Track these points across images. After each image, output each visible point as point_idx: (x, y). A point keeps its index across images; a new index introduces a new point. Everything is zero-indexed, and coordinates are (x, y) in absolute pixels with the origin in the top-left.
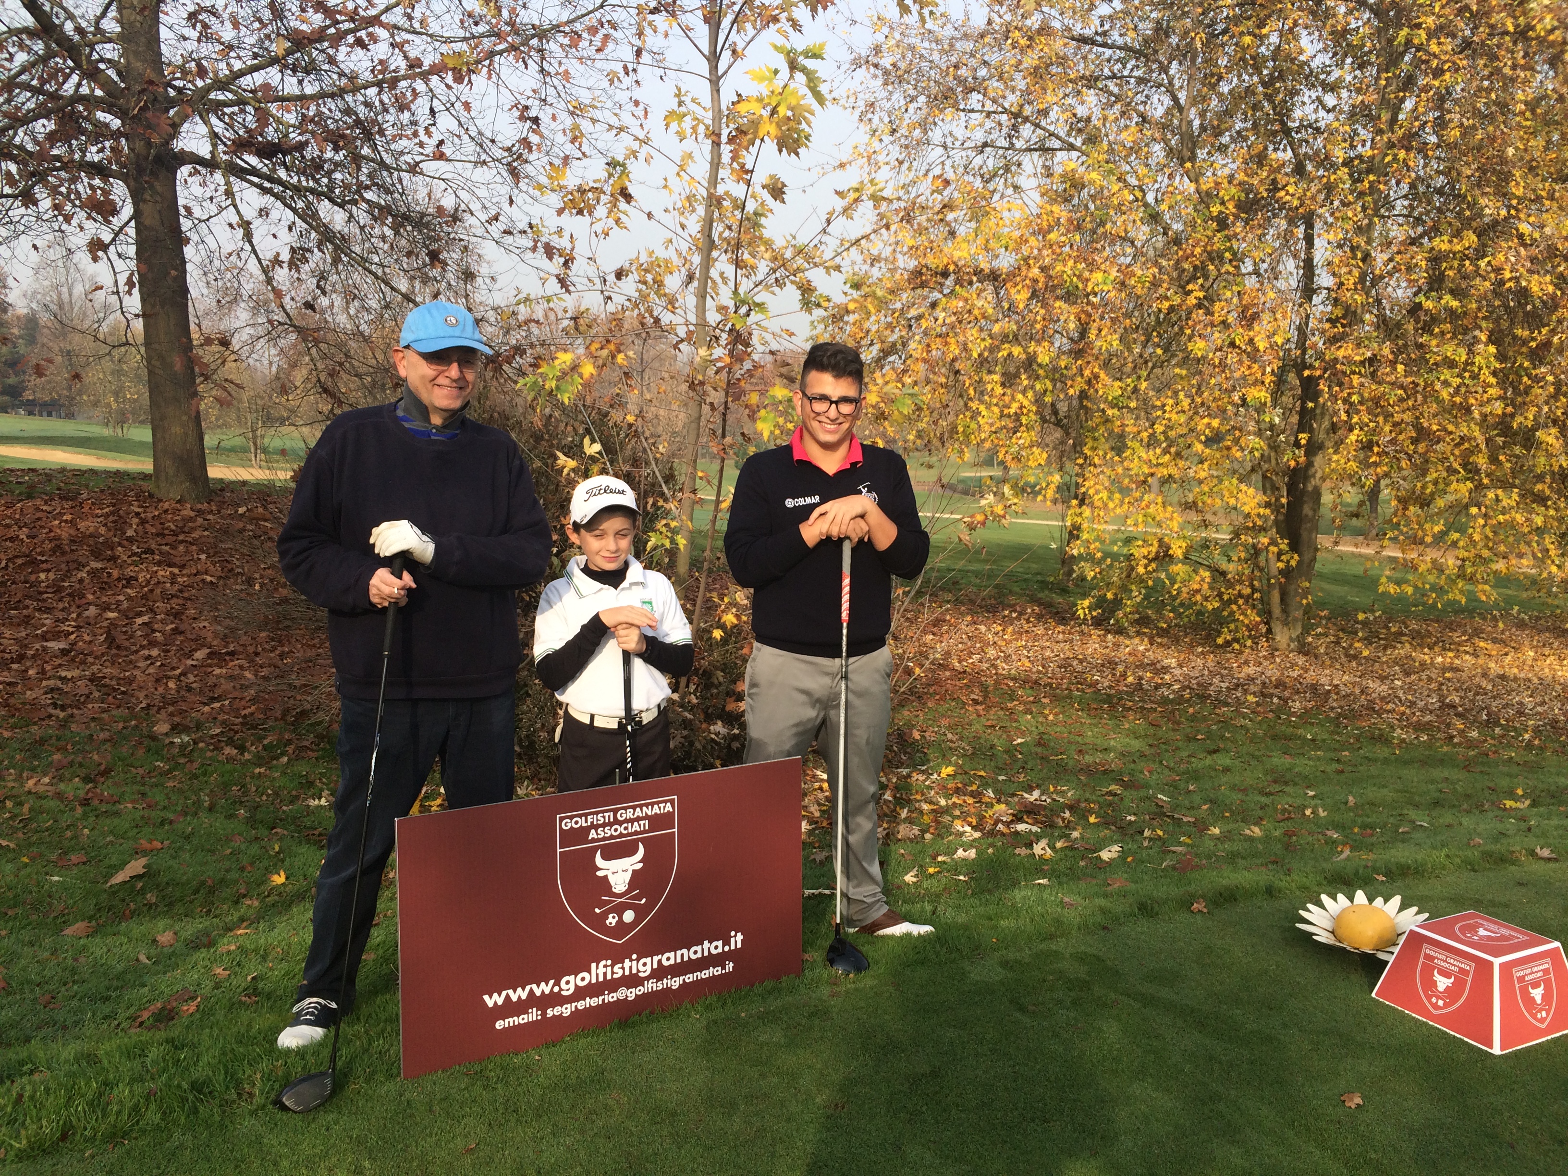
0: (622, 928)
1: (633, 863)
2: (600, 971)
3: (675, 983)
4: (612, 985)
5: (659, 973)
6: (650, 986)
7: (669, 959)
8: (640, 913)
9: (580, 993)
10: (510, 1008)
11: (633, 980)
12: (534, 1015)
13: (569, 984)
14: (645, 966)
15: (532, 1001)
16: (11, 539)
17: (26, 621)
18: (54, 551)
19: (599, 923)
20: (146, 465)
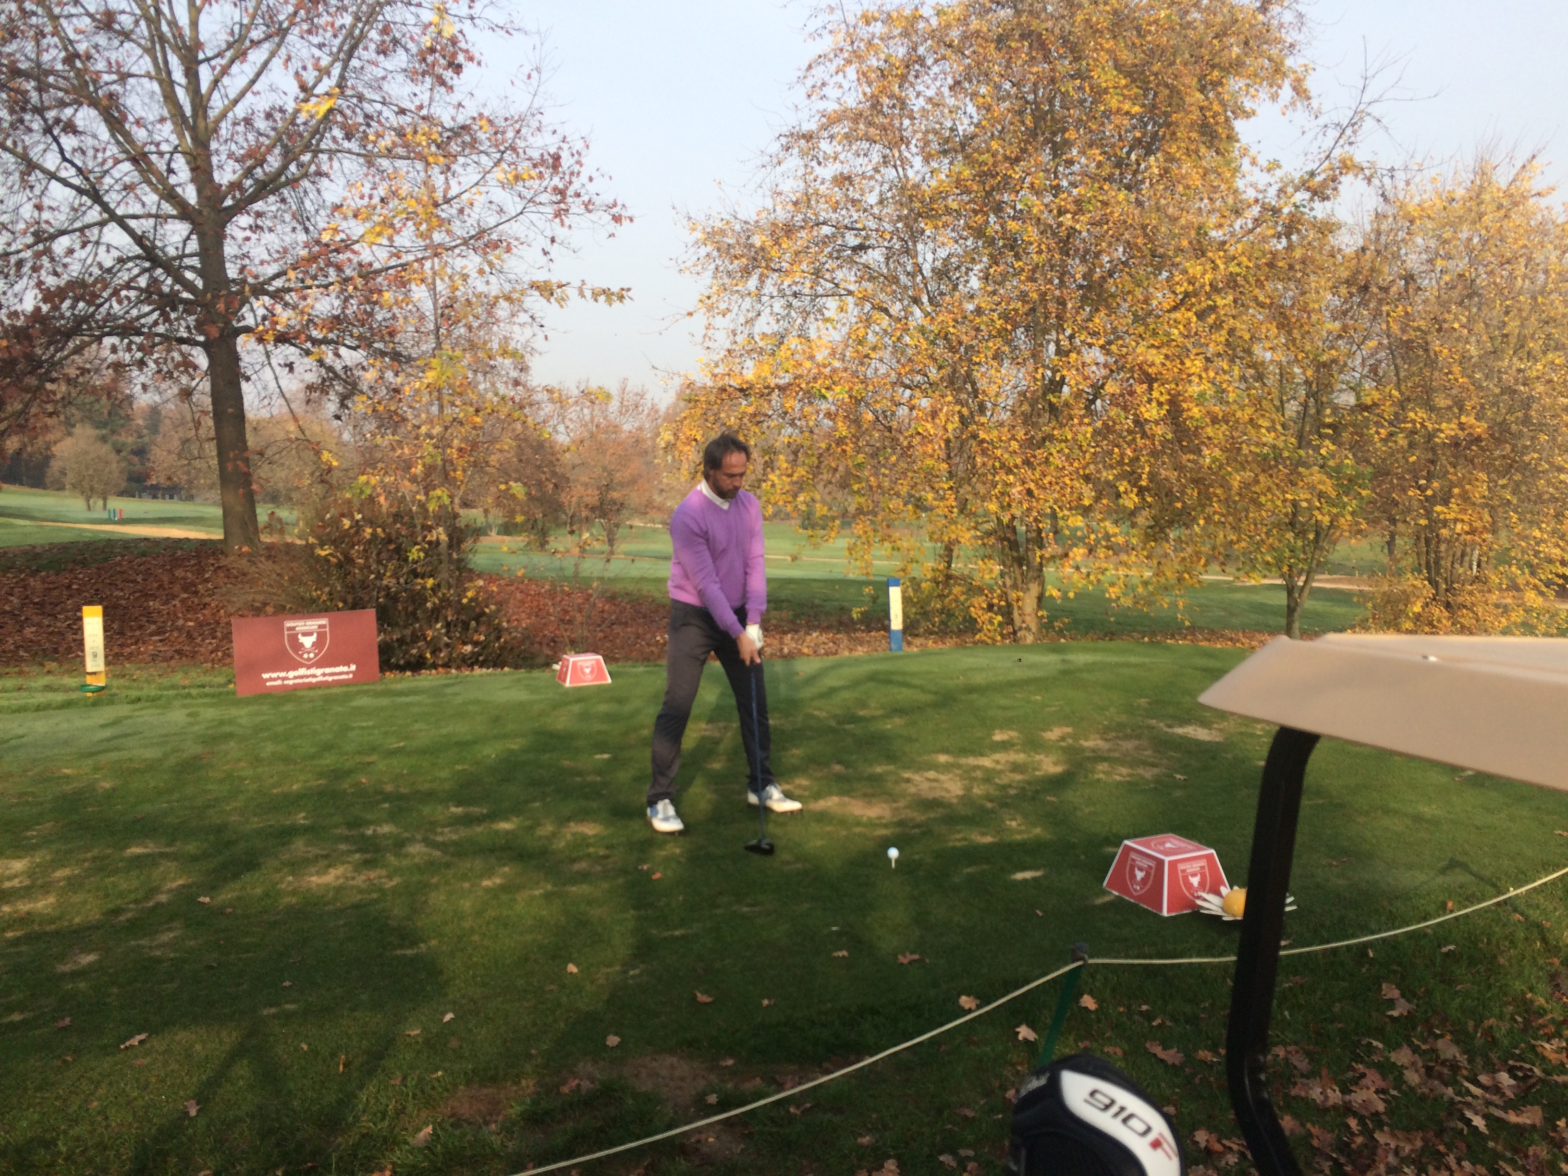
0: (309, 659)
1: (314, 638)
2: (302, 671)
3: (330, 679)
4: (307, 677)
5: (324, 675)
6: (321, 679)
7: (328, 670)
8: (316, 655)
9: (295, 678)
10: (271, 679)
11: (314, 676)
12: (279, 682)
13: (291, 674)
14: (319, 672)
15: (278, 678)
16: (133, 581)
17: (141, 627)
18: (158, 588)
19: (301, 656)
20: (217, 535)
